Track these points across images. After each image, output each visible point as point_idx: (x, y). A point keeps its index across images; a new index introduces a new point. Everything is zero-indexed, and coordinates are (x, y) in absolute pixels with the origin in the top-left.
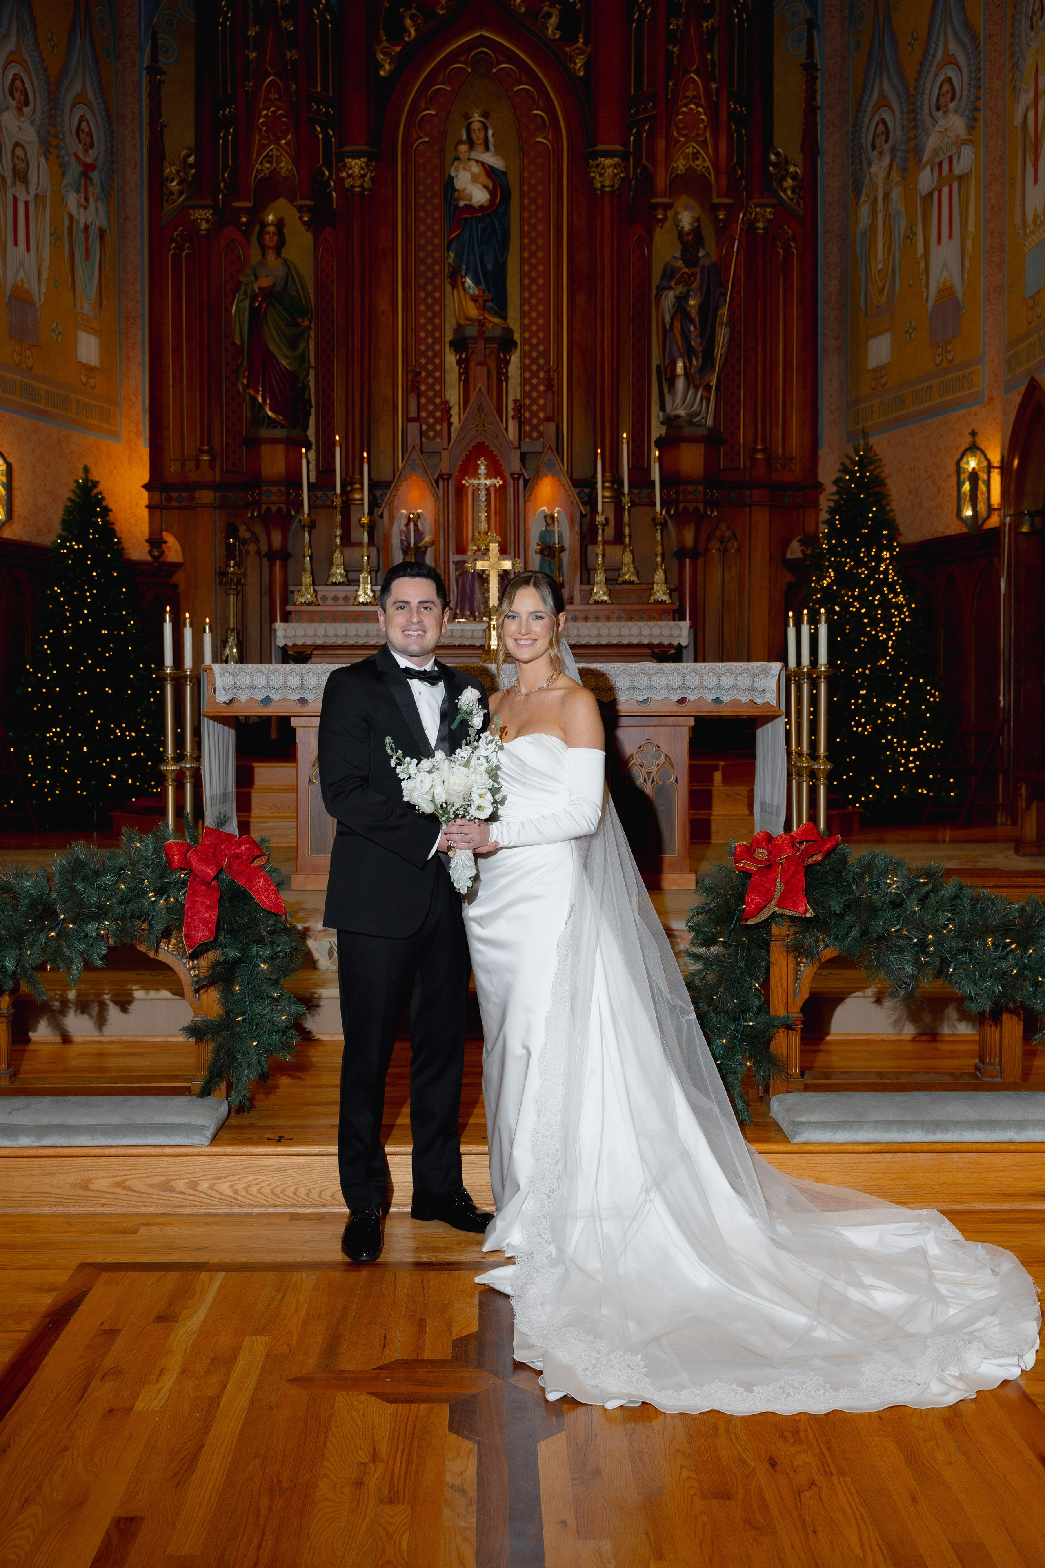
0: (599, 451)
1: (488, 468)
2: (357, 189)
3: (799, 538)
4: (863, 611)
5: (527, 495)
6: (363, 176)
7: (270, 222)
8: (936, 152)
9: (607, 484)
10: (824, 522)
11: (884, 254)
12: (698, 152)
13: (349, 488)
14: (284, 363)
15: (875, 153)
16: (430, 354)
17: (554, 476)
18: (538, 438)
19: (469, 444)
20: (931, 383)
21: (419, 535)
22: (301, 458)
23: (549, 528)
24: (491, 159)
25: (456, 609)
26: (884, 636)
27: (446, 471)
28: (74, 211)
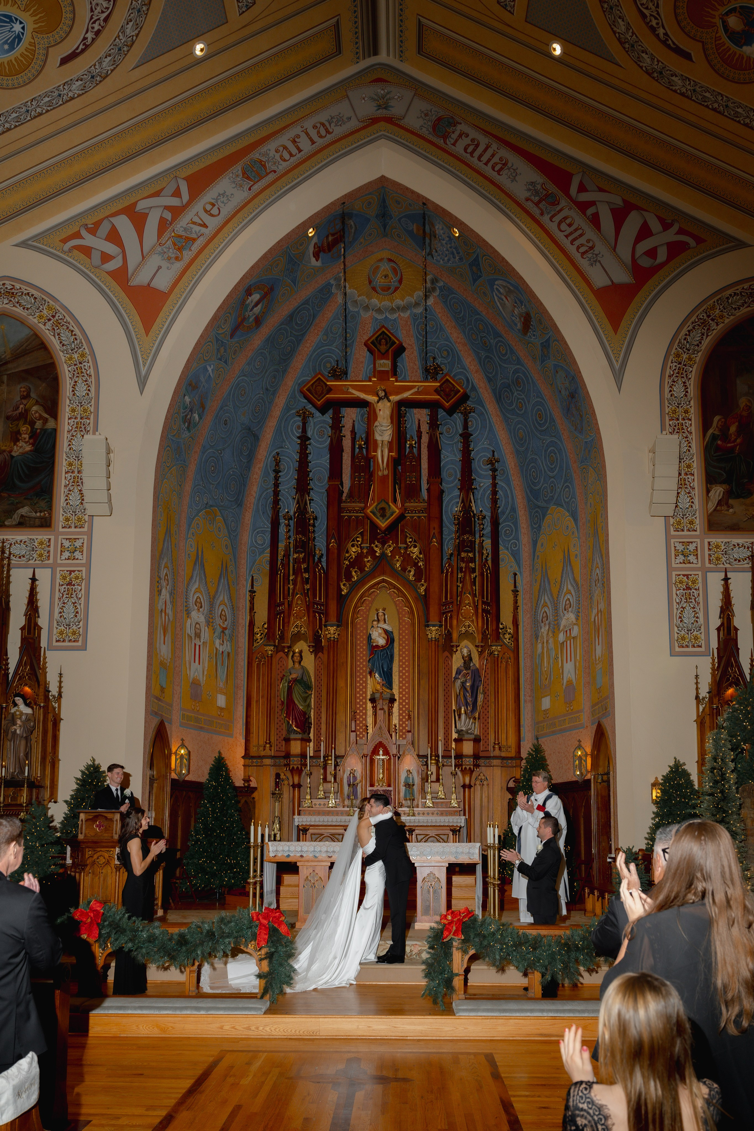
1: (383, 751)
2: (332, 639)
3: (513, 780)
5: (399, 762)
6: (335, 633)
7: (297, 651)
8: (565, 627)
9: (433, 757)
11: (547, 664)
12: (470, 624)
13: (326, 759)
14: (301, 708)
15: (543, 624)
16: (361, 703)
17: (411, 755)
18: (405, 738)
19: (375, 742)
20: (566, 718)
21: (355, 778)
22: (307, 746)
23: (408, 776)
24: (387, 627)
27: (366, 753)
28: (218, 647)
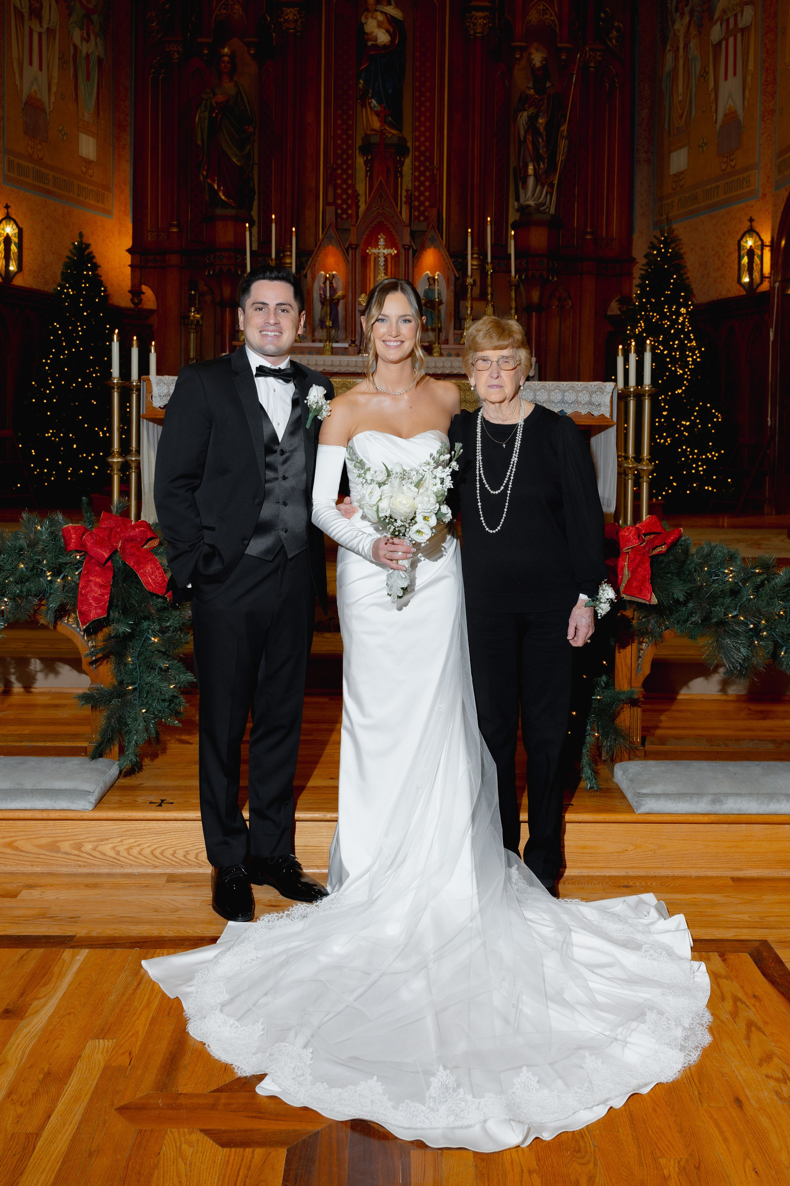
0: (469, 230)
1: (386, 240)
2: (291, 31)
3: (617, 299)
4: (666, 352)
5: (415, 262)
6: (296, 21)
7: (225, 54)
8: (724, 12)
9: (475, 256)
10: (637, 286)
11: (683, 86)
12: (547, 9)
13: (282, 255)
14: (234, 160)
15: (678, 14)
16: (345, 157)
17: (435, 248)
18: (424, 221)
19: (371, 223)
20: (718, 184)
21: (333, 290)
22: (245, 231)
23: (431, 287)
24: (392, 10)
25: (360, 346)
26: (681, 372)
27: (354, 242)
28: (78, 43)
